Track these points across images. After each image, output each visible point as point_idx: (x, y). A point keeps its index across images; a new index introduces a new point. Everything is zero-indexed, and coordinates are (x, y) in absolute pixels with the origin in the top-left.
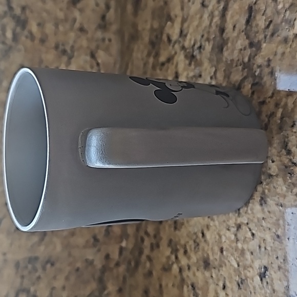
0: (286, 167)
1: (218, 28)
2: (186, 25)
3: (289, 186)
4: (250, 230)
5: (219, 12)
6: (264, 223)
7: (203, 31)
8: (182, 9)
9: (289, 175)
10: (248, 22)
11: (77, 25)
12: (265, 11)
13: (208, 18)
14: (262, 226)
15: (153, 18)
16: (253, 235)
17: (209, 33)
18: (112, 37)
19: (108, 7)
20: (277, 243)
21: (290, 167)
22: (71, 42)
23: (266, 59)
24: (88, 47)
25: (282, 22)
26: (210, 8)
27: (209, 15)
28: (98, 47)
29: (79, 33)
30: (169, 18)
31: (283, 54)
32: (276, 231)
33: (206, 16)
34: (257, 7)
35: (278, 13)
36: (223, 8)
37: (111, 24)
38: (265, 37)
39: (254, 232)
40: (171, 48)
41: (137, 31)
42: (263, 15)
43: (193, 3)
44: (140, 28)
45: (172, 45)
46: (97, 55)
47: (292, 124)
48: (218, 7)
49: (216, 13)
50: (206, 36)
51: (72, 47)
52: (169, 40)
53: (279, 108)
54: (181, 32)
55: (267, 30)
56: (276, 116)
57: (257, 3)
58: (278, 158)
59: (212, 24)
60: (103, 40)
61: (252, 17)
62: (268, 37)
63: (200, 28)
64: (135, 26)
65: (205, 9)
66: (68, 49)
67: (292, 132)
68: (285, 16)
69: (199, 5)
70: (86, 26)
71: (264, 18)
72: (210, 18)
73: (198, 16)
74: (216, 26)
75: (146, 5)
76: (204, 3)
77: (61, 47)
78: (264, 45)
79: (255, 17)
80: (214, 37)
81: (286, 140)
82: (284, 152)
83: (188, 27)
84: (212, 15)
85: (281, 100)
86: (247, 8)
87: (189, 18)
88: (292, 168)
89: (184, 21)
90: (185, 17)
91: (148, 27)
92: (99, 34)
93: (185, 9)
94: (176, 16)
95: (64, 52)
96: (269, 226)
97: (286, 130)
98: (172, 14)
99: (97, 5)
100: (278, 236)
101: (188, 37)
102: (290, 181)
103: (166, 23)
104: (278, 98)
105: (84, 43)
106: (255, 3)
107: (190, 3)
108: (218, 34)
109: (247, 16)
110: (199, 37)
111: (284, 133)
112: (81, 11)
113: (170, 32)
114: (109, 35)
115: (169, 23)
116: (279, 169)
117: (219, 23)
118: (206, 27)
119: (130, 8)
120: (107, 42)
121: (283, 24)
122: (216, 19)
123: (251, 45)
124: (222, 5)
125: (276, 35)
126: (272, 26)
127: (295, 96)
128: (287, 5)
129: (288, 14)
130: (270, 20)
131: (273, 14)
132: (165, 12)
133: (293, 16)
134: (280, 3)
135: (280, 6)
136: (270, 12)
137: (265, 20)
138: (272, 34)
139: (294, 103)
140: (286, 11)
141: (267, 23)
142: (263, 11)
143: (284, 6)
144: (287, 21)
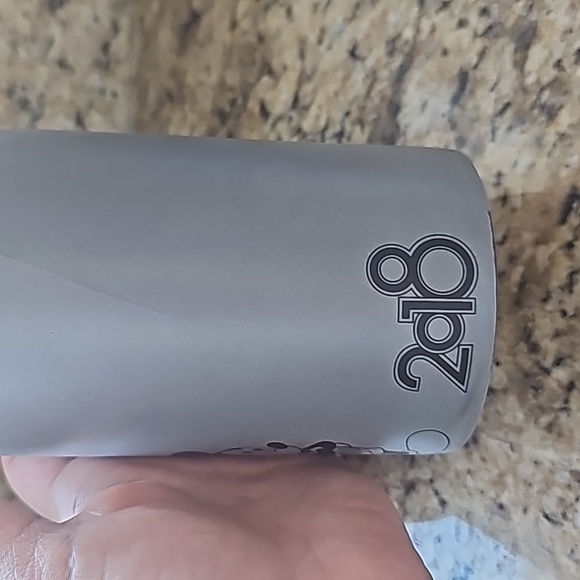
0: (527, 375)
1: (387, 102)
2: (307, 88)
3: (531, 410)
4: (437, 493)
5: (391, 72)
6: (470, 482)
7: (351, 104)
8: (302, 55)
9: (532, 391)
10: (456, 98)
11: (54, 53)
12: (496, 84)
13: (364, 80)
14: (465, 486)
15: (226, 65)
16: (443, 503)
17: (362, 109)
18: (120, 89)
19: (116, 28)
20: (497, 519)
21: (536, 375)
22: (40, 86)
23: (495, 171)
24: (72, 102)
25: (532, 108)
26: (370, 62)
27: (367, 77)
28: (91, 105)
29: (57, 69)
30: (268, 69)
31: (532, 166)
32: (498, 496)
33: (359, 76)
34: (478, 74)
35: (524, 90)
36: (402, 66)
37: (118, 62)
38: (494, 131)
39: (445, 497)
40: (267, 127)
41: (181, 85)
42: (492, 90)
43: (329, 48)
44: (190, 80)
45: (270, 121)
46: (87, 121)
47: (544, 296)
48: (388, 64)
49: (384, 74)
50: (355, 114)
51: (42, 96)
52: (264, 112)
53: (516, 265)
54: (296, 100)
55: (498, 119)
56: (509, 279)
57: (480, 66)
58: (509, 358)
59: (374, 94)
60: (102, 92)
61: (467, 92)
62: (500, 133)
63: (341, 98)
64: (176, 74)
65: (358, 64)
66: (33, 98)
67: (544, 310)
68: (539, 98)
69: (344, 55)
70: (71, 59)
71: (493, 95)
72: (369, 81)
73: (340, 74)
74: (383, 99)
75: (210, 37)
76: (358, 52)
77: (19, 94)
78: (490, 146)
79: (472, 92)
80: (375, 120)
81: (530, 325)
82: (523, 347)
83: (315, 91)
84: (373, 77)
85: (522, 249)
86: (456, 72)
87: (318, 75)
88: (539, 378)
89: (303, 78)
90: (308, 71)
91: (213, 79)
92: (95, 80)
93: (309, 57)
94: (285, 68)
95: (24, 104)
96: (481, 485)
97: (530, 307)
98: (276, 64)
99: (96, 19)
100: (501, 507)
101: (313, 111)
102: (534, 401)
103: (259, 79)
104: (516, 246)
105: (65, 92)
106: (476, 66)
107: (322, 48)
108: (384, 113)
109: (455, 88)
110: (338, 116)
111: (525, 311)
112: (65, 24)
113: (268, 97)
114: (115, 84)
115: (266, 79)
116: (510, 379)
117: (389, 93)
118: (356, 98)
119: (166, 37)
120: (109, 97)
121: (536, 112)
122: (383, 86)
123: (461, 142)
124: (398, 61)
125: (518, 130)
126: (509, 113)
127: (554, 246)
128: (545, 80)
129: (546, 95)
130: (506, 101)
131: (516, 92)
132: (258, 56)
133: (557, 100)
134: (530, 73)
135: (530, 80)
136: (507, 88)
137: (496, 101)
138: (510, 128)
139: (551, 258)
140: (542, 89)
141: (500, 106)
142: (491, 84)
143: (538, 81)
144: (543, 107)
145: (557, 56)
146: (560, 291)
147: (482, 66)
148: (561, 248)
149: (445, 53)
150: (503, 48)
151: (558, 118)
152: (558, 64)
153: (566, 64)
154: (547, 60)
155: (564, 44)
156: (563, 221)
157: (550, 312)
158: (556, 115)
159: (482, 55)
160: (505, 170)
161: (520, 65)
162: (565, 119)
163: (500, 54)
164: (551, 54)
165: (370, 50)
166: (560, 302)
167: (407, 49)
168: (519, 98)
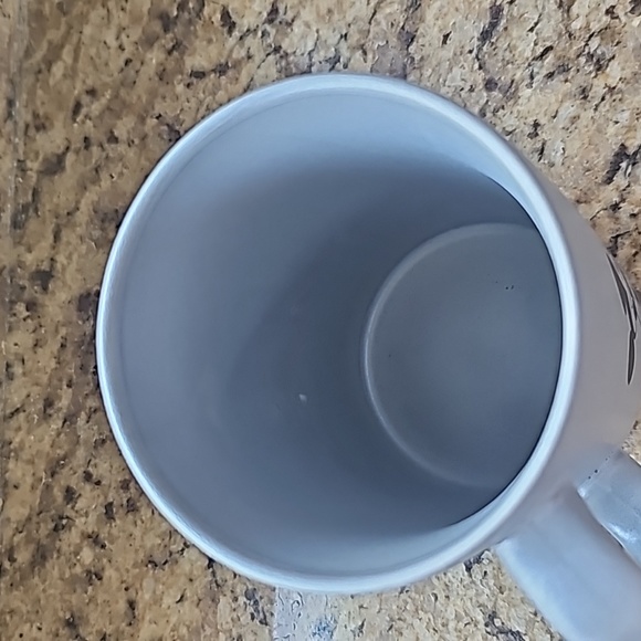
7: (350, 24)
10: (485, 36)
12: (536, 24)
17: (365, 32)
23: (531, 121)
25: (579, 55)
31: (575, 119)
34: (515, 10)
35: (571, 34)
40: (232, 41)
42: (532, 30)
45: (236, 33)
50: (354, 38)
52: (228, 22)
54: (274, 11)
55: (538, 63)
59: (381, 17)
61: (500, 28)
62: (539, 78)
63: (336, 17)
68: (587, 45)
71: (533, 36)
74: (392, 25)
78: (525, 92)
79: (506, 29)
80: (380, 47)
86: (487, 5)
101: (298, 28)
108: (394, 41)
110: (334, 39)
117: (400, 17)
118: (358, 18)
121: (583, 60)
122: (393, 8)
123: (490, 85)
125: (560, 78)
126: (550, 57)
127: (598, 207)
128: (595, 27)
129: (596, 42)
130: (548, 44)
131: (560, 34)
133: (608, 50)
134: (578, 16)
136: (548, 30)
137: (536, 43)
138: (550, 76)
140: (592, 36)
141: (540, 50)
142: (531, 23)
143: (587, 27)
144: (591, 56)
147: (521, 1)
148: (605, 210)
151: (608, 70)
152: (611, 11)
153: (619, 11)
154: (598, 5)
156: (609, 180)
158: (607, 66)
160: (542, 121)
161: (566, 6)
162: (614, 72)
168: (564, 43)
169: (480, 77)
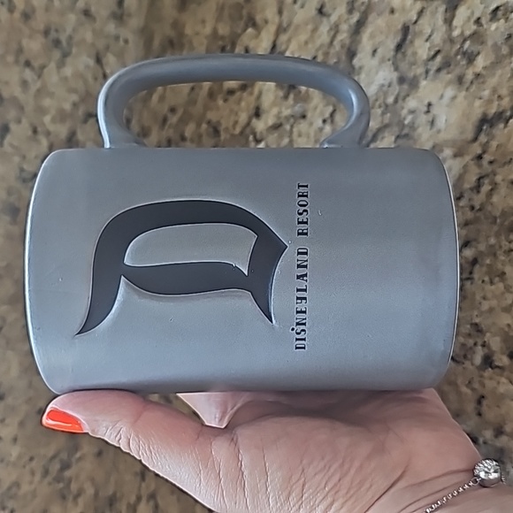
1: (345, 49)
2: (283, 38)
5: (350, 26)
7: (317, 50)
8: (280, 12)
10: (399, 47)
11: (80, 5)
12: (430, 36)
13: (328, 32)
15: (219, 19)
17: (326, 54)
18: (131, 37)
22: (69, 30)
23: (426, 102)
24: (93, 45)
25: (457, 54)
26: (334, 18)
27: (331, 29)
28: (107, 48)
29: (83, 18)
30: (252, 22)
31: (454, 98)
33: (324, 28)
34: (417, 28)
35: (451, 41)
36: (358, 21)
37: (129, 15)
38: (427, 72)
41: (181, 35)
42: (427, 40)
43: (302, 7)
44: (188, 31)
46: (104, 61)
48: (348, 19)
49: (344, 27)
50: (320, 58)
51: (70, 38)
54: (274, 47)
55: (431, 63)
57: (419, 23)
59: (335, 43)
60: (117, 38)
61: (407, 42)
62: (432, 73)
63: (310, 46)
64: (177, 25)
65: (325, 19)
66: (63, 39)
68: (462, 47)
69: (314, 12)
70: (93, 9)
71: (428, 44)
72: (332, 33)
73: (310, 27)
74: (342, 47)
76: (324, 10)
77: (53, 35)
78: (423, 83)
79: (412, 42)
80: (335, 63)
83: (289, 40)
84: (335, 30)
86: (400, 27)
87: (292, 28)
89: (280, 30)
90: (285, 25)
91: (208, 30)
92: (111, 28)
93: (285, 13)
94: (266, 22)
95: (57, 43)
98: (258, 18)
103: (245, 30)
105: (89, 36)
106: (416, 22)
107: (297, 6)
108: (344, 57)
109: (399, 38)
113: (252, 45)
114: (126, 33)
115: (250, 30)
117: (347, 42)
118: (322, 46)
120: (122, 43)
121: (459, 57)
122: (343, 36)
123: (401, 80)
124: (355, 17)
125: (445, 71)
126: (439, 58)
127: (467, 158)
128: (468, 33)
129: (467, 44)
130: (437, 49)
131: (444, 42)
132: (245, 12)
133: (475, 49)
134: (456, 27)
135: (456, 33)
136: (438, 38)
137: (429, 49)
138: (439, 70)
139: (465, 167)
140: (465, 40)
141: (432, 53)
142: (426, 36)
143: (462, 33)
144: (464, 54)
145: (477, 15)
146: (470, 192)
147: (420, 22)
148: (472, 160)
149: (392, 11)
150: (437, 8)
151: (475, 62)
152: (478, 21)
153: (483, 21)
154: (469, 18)
155: (483, 6)
156: (475, 139)
157: (462, 207)
158: (474, 60)
159: (420, 13)
160: (434, 101)
161: (449, 21)
162: (480, 62)
163: (434, 13)
164: (473, 13)
165: (335, 9)
166: (470, 200)
167: (363, 8)
168: (447, 47)
169: (395, 76)
